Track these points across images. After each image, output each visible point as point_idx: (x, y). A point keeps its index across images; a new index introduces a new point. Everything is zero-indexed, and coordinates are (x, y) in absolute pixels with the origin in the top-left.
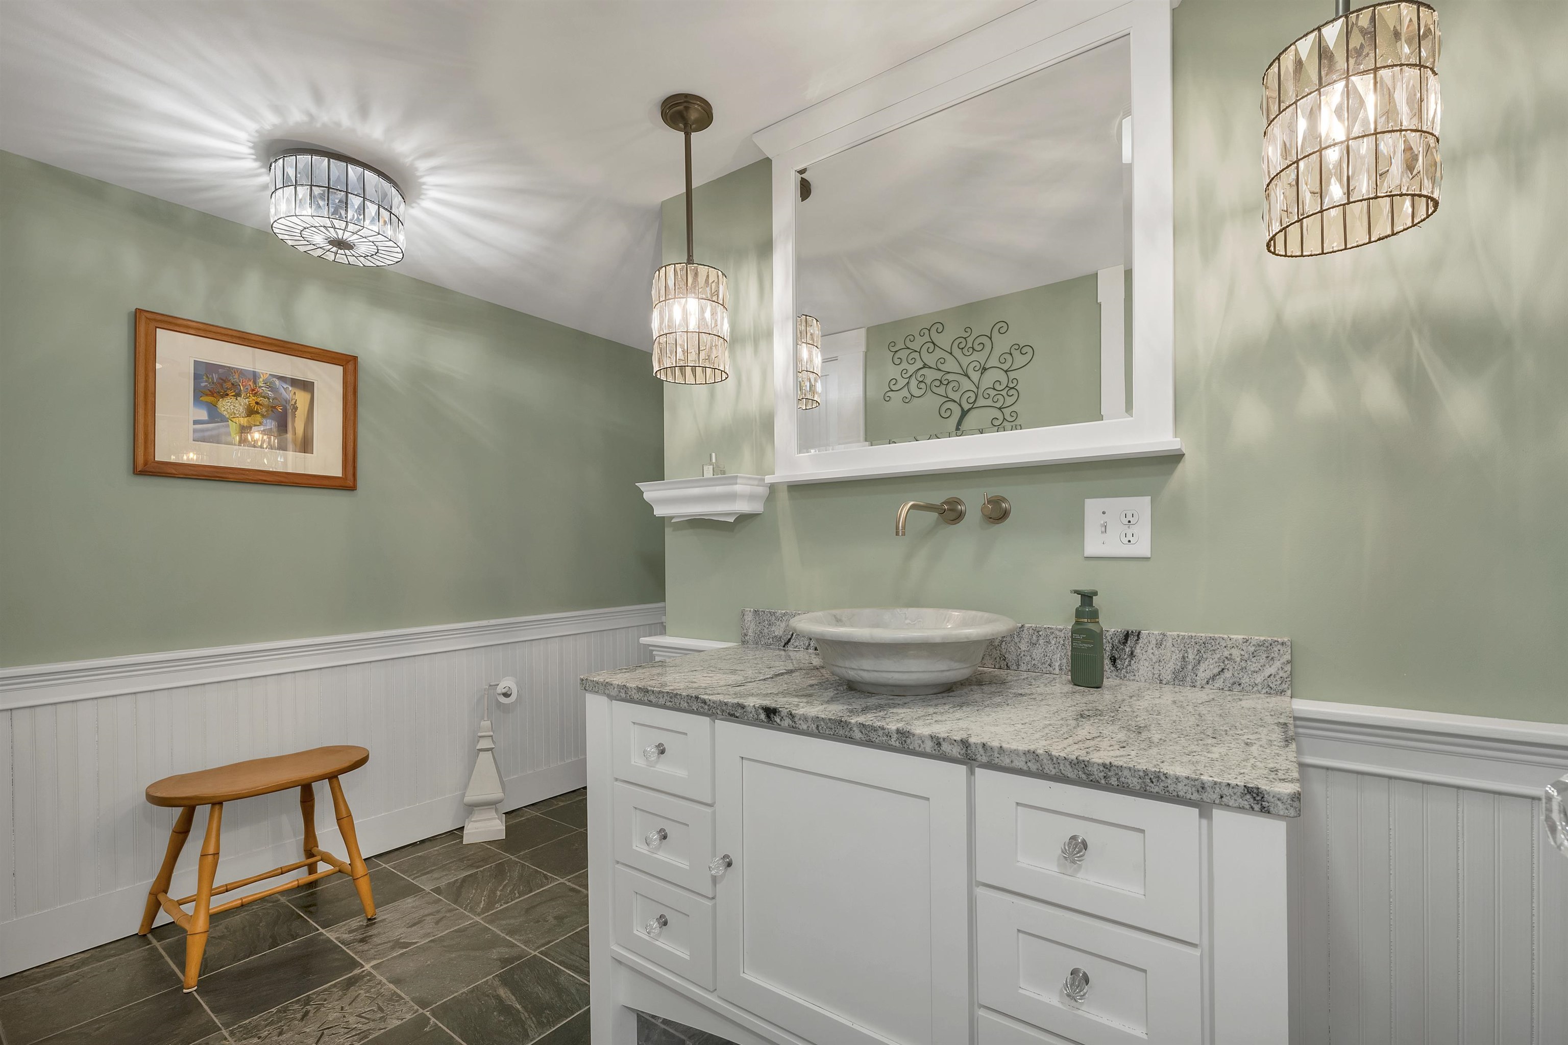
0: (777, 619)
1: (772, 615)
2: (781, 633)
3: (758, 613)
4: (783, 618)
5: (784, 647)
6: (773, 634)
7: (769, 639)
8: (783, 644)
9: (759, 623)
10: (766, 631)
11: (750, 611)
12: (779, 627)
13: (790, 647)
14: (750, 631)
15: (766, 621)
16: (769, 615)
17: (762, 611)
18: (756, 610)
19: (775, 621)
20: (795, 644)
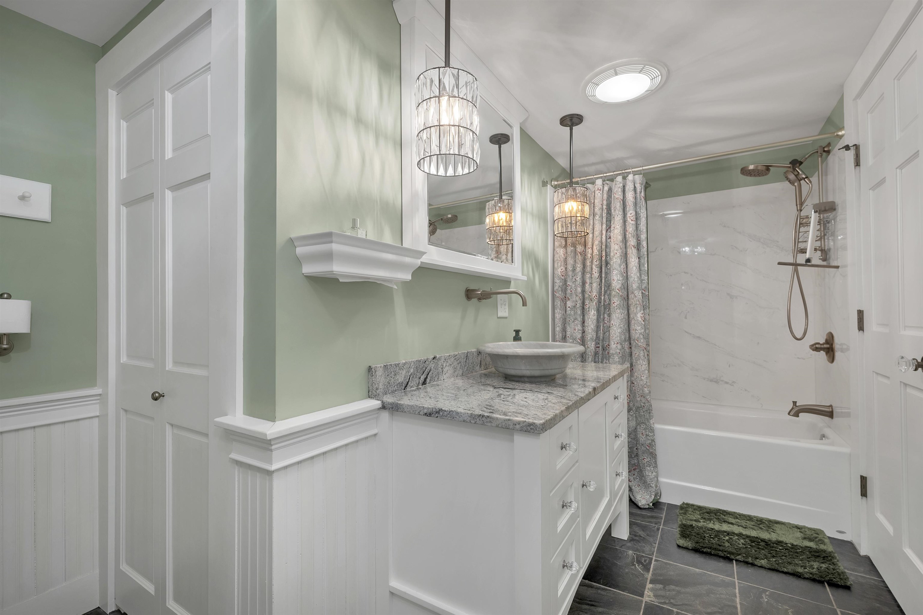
0: (400, 369)
1: (396, 367)
2: (403, 379)
3: (387, 367)
4: (404, 367)
5: (404, 389)
6: (398, 382)
7: (394, 387)
8: (403, 388)
9: (388, 376)
10: (393, 380)
11: (381, 367)
12: (401, 375)
13: (408, 389)
14: (381, 384)
15: (393, 372)
16: (395, 367)
17: (389, 365)
18: (386, 365)
19: (399, 371)
20: (411, 385)
